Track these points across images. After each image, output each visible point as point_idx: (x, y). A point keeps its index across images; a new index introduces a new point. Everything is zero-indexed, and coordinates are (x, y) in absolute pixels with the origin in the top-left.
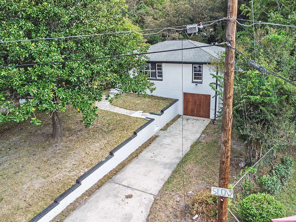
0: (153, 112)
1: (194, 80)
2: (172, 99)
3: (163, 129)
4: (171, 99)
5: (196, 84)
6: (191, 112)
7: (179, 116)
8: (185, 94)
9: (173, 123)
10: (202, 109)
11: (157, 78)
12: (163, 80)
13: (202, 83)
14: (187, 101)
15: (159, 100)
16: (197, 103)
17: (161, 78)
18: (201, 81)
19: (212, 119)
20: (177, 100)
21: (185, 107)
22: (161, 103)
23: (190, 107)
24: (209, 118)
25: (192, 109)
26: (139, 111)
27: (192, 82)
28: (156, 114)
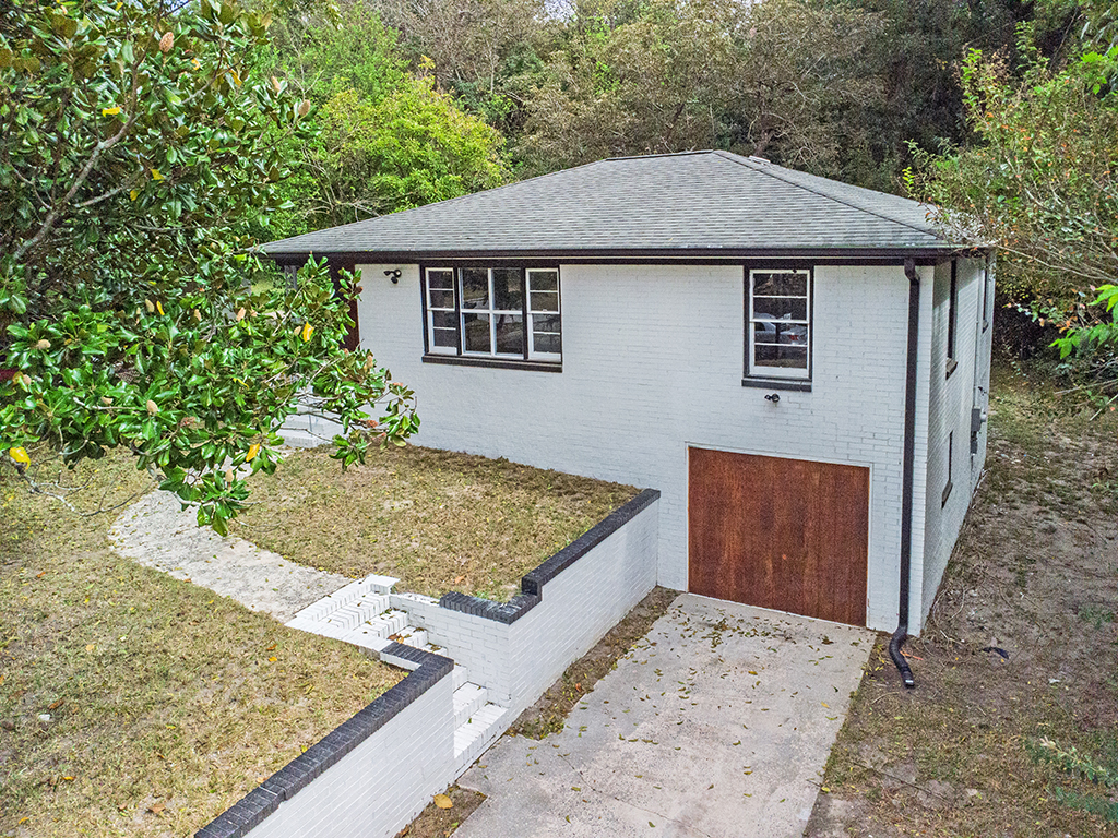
0: (466, 590)
1: (755, 370)
2: (622, 488)
3: (532, 719)
4: (612, 487)
5: (771, 393)
6: (738, 576)
7: (661, 600)
8: (700, 459)
9: (612, 663)
10: (811, 560)
11: (533, 355)
12: (564, 367)
13: (808, 389)
14: (710, 502)
15: (534, 494)
16: (781, 518)
17: (555, 357)
18: (803, 373)
19: (882, 634)
20: (654, 494)
21: (700, 541)
22: (541, 518)
23: (732, 543)
24: (860, 620)
25: (742, 559)
26: (373, 579)
27: (745, 384)
28: (480, 610)
